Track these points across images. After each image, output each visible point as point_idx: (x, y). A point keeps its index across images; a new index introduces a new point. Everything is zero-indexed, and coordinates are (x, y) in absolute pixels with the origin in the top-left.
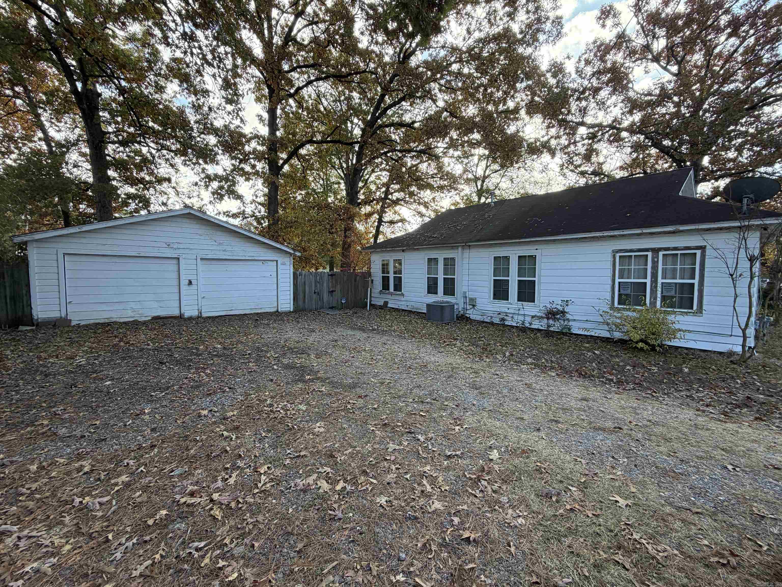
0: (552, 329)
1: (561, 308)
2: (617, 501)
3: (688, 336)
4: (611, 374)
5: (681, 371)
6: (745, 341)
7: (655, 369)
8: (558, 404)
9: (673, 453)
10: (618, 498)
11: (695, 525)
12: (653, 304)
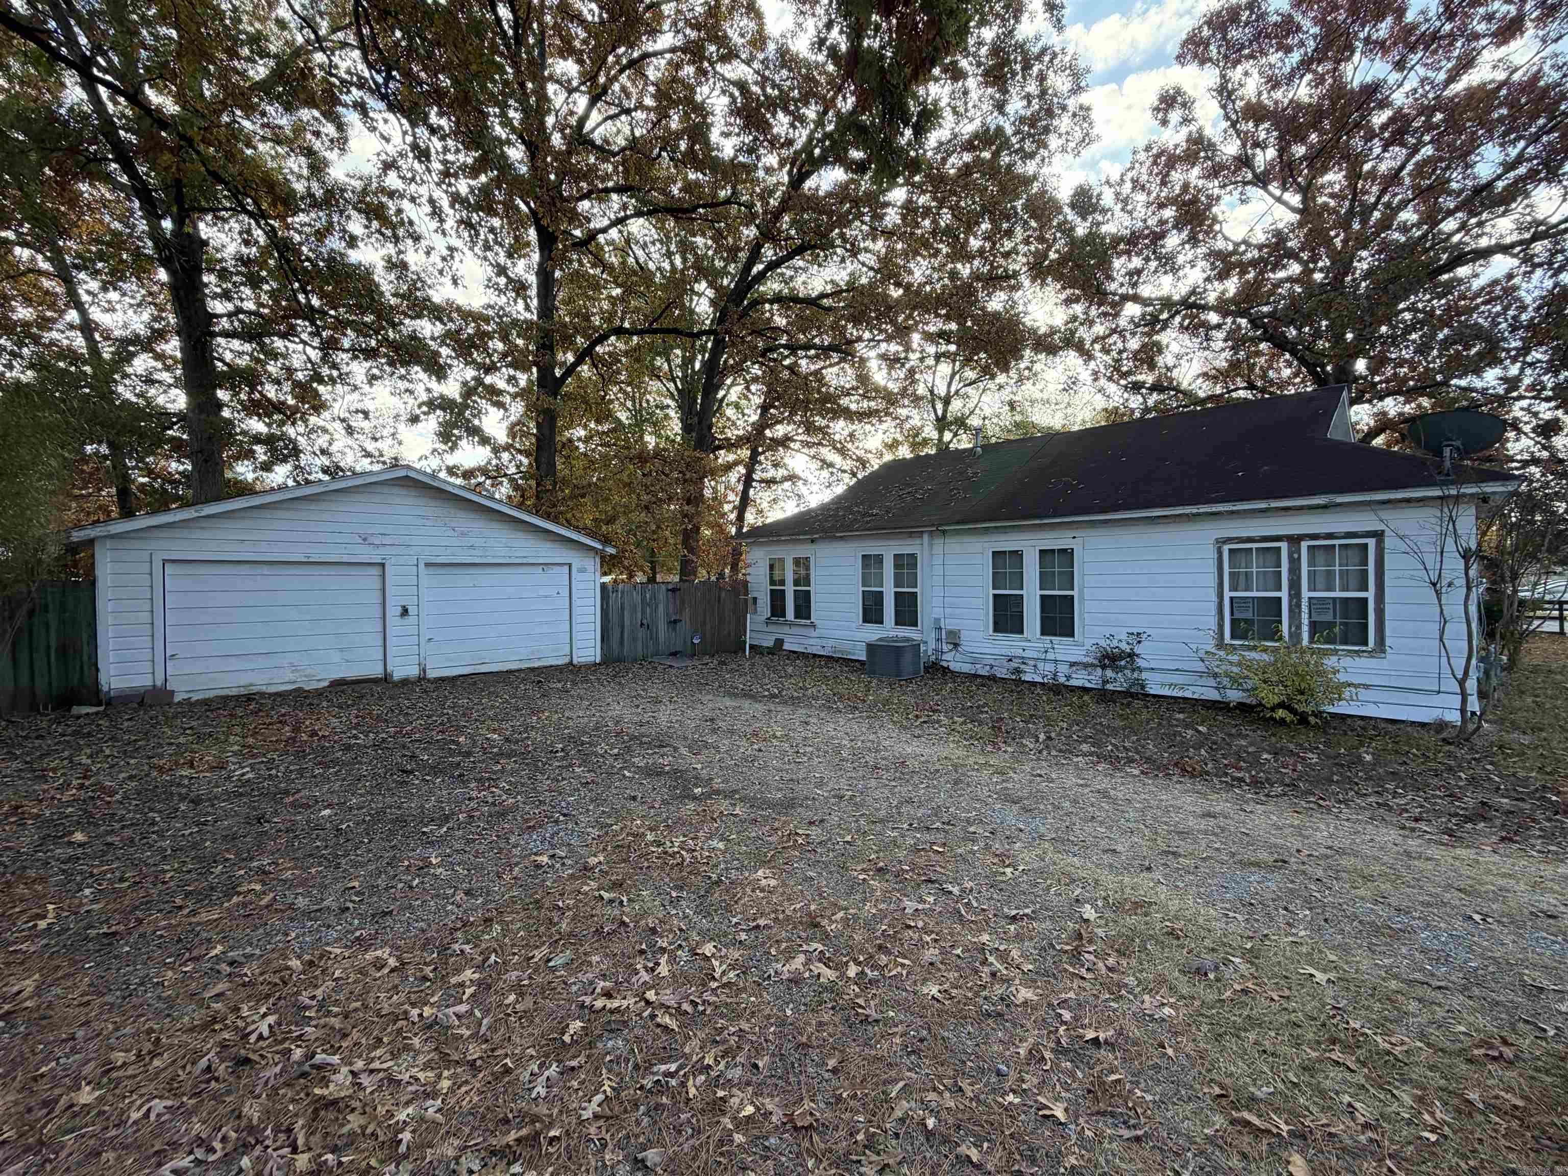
0: (1109, 687)
1: (1124, 647)
2: (1312, 975)
3: (1363, 694)
4: (1239, 769)
5: (1360, 759)
6: (1464, 701)
7: (1313, 758)
8: (1166, 823)
9: (1381, 899)
10: (1313, 971)
11: (1439, 1005)
12: (1296, 635)
